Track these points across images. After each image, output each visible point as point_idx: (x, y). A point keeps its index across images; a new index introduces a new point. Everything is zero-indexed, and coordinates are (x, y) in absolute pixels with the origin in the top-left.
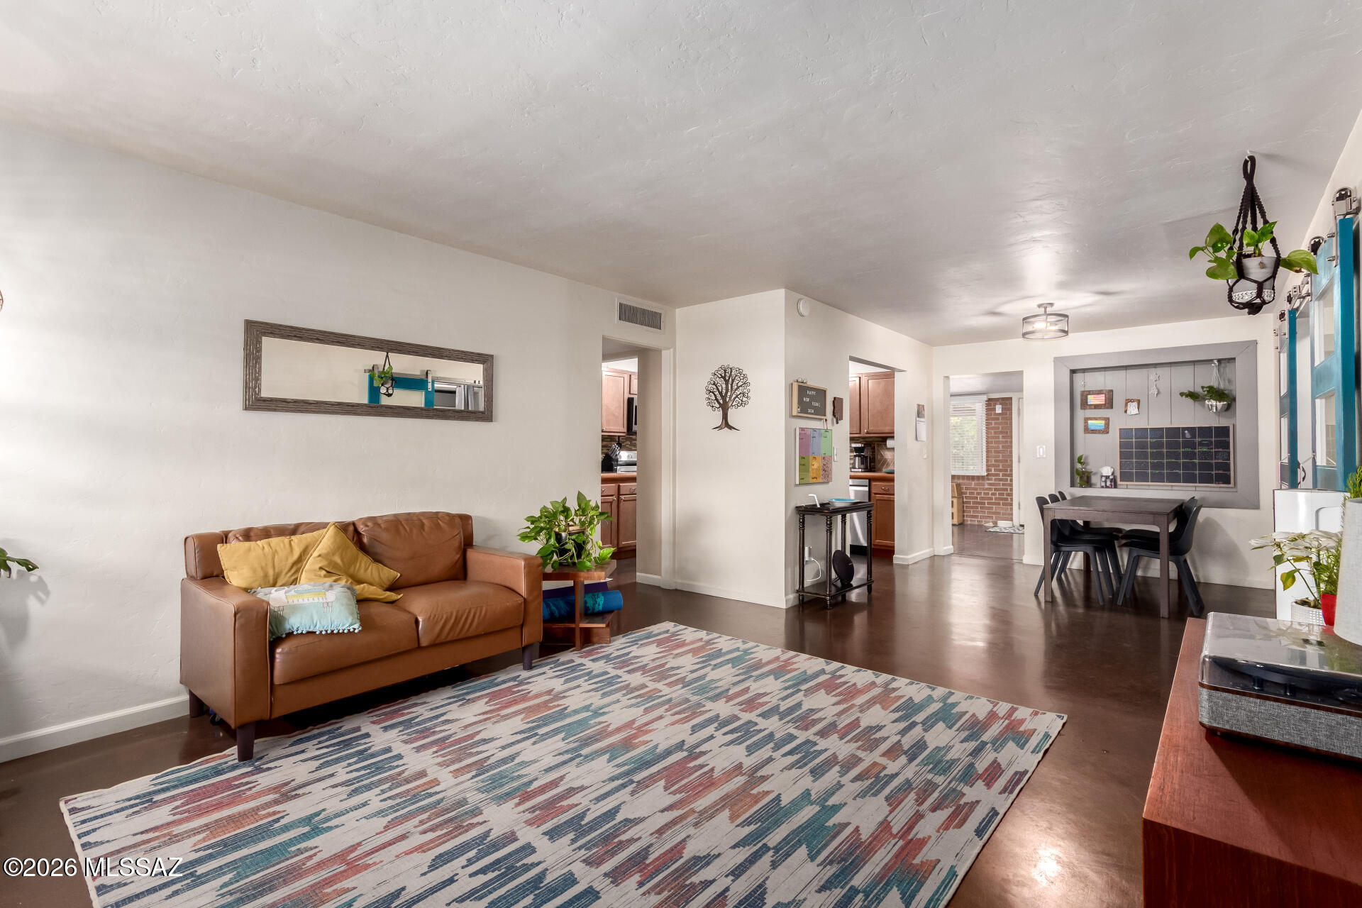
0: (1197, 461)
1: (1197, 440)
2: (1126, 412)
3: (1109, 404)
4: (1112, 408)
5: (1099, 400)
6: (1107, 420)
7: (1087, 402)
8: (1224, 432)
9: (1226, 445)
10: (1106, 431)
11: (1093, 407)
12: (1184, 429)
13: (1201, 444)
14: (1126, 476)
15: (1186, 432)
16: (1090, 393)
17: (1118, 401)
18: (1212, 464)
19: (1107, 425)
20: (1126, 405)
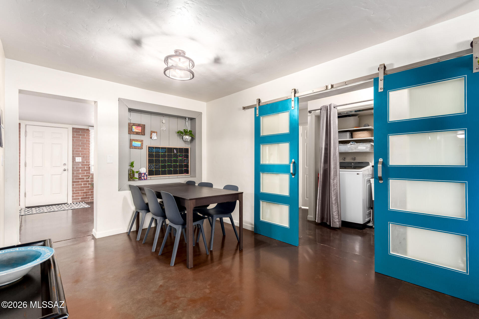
0: (178, 164)
1: (179, 154)
2: (151, 138)
3: (143, 133)
4: (144, 135)
5: (139, 130)
6: (142, 141)
7: (132, 130)
8: (187, 150)
9: (187, 157)
10: (141, 148)
11: (135, 133)
12: (174, 148)
13: (180, 156)
14: (151, 173)
15: (175, 150)
16: (134, 125)
17: (147, 131)
18: (183, 165)
19: (142, 144)
20: (151, 134)
